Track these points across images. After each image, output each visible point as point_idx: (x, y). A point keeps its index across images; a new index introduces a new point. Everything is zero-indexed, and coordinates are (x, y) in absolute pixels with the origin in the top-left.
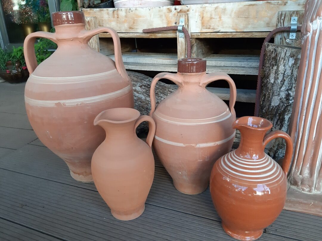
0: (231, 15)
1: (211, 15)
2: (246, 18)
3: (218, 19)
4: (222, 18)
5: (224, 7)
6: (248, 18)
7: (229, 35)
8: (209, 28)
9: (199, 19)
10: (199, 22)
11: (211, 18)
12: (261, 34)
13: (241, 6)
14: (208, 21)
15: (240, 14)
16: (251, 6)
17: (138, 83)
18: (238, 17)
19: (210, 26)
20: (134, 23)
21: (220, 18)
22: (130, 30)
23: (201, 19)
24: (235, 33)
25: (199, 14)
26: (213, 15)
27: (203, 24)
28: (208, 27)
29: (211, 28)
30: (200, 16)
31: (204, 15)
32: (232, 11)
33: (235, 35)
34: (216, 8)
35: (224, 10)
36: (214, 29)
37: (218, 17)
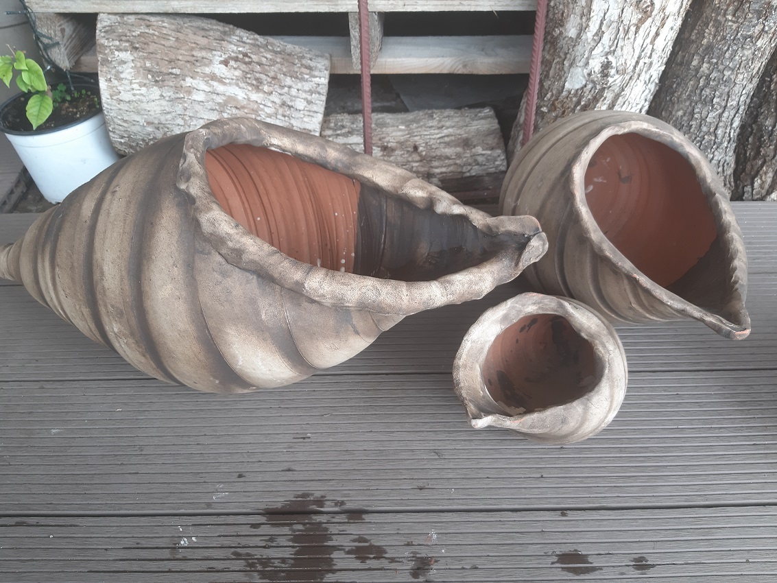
17: (214, 52)
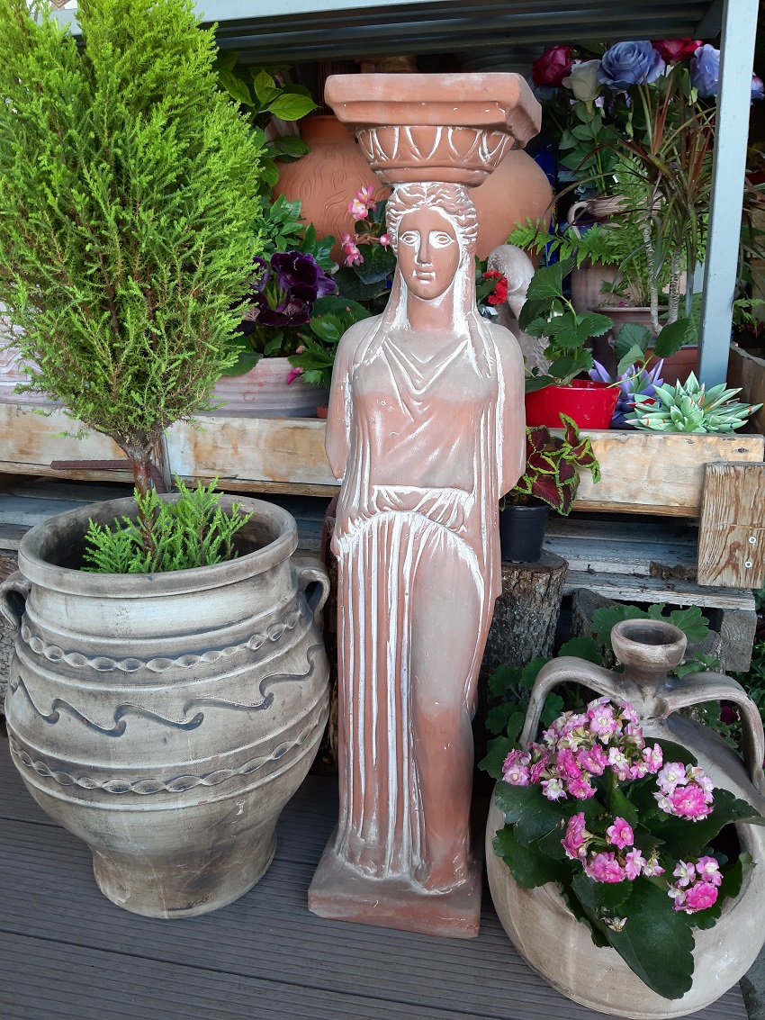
0: (257, 445)
1: (214, 441)
2: (289, 453)
3: (231, 451)
4: (239, 450)
5: (240, 427)
6: (294, 454)
7: (258, 486)
8: (213, 469)
9: (187, 447)
10: (189, 453)
11: (216, 447)
12: (324, 489)
13: (277, 428)
14: (210, 453)
15: (276, 444)
16: (299, 431)
18: (274, 451)
19: (214, 464)
20: (30, 440)
21: (235, 448)
22: (22, 456)
23: (192, 447)
24: (270, 484)
25: (188, 435)
26: (219, 441)
27: (197, 457)
28: (211, 465)
29: (218, 468)
30: (189, 439)
31: (199, 439)
32: (260, 436)
33: (271, 487)
34: (223, 427)
35: (243, 432)
36: (223, 471)
37: (231, 446)
